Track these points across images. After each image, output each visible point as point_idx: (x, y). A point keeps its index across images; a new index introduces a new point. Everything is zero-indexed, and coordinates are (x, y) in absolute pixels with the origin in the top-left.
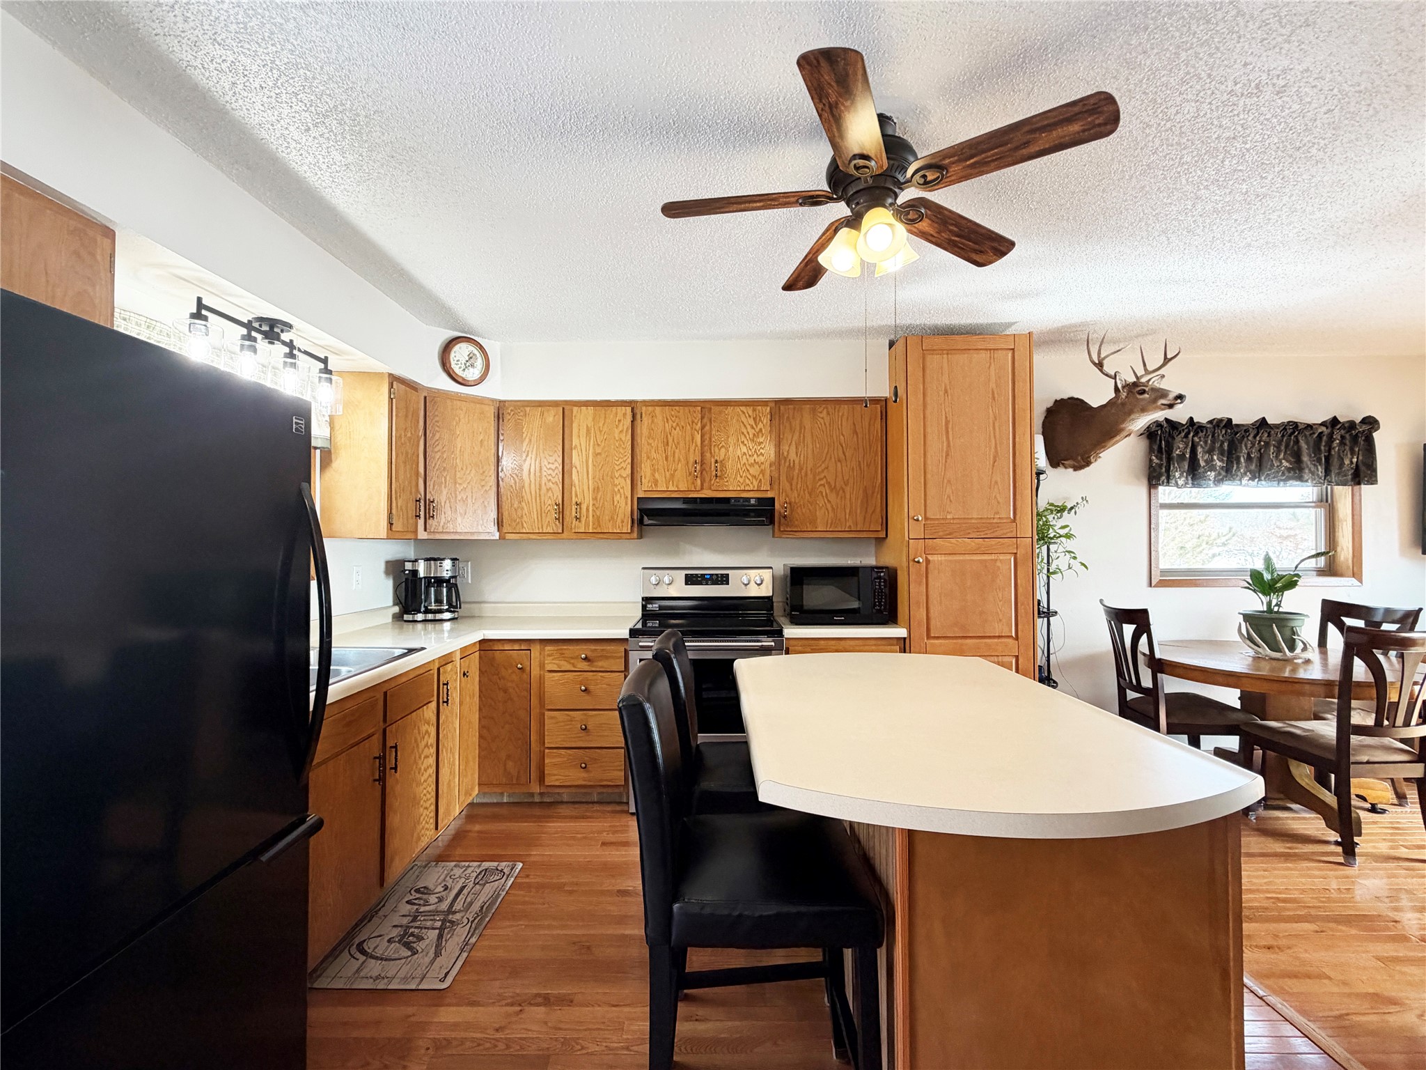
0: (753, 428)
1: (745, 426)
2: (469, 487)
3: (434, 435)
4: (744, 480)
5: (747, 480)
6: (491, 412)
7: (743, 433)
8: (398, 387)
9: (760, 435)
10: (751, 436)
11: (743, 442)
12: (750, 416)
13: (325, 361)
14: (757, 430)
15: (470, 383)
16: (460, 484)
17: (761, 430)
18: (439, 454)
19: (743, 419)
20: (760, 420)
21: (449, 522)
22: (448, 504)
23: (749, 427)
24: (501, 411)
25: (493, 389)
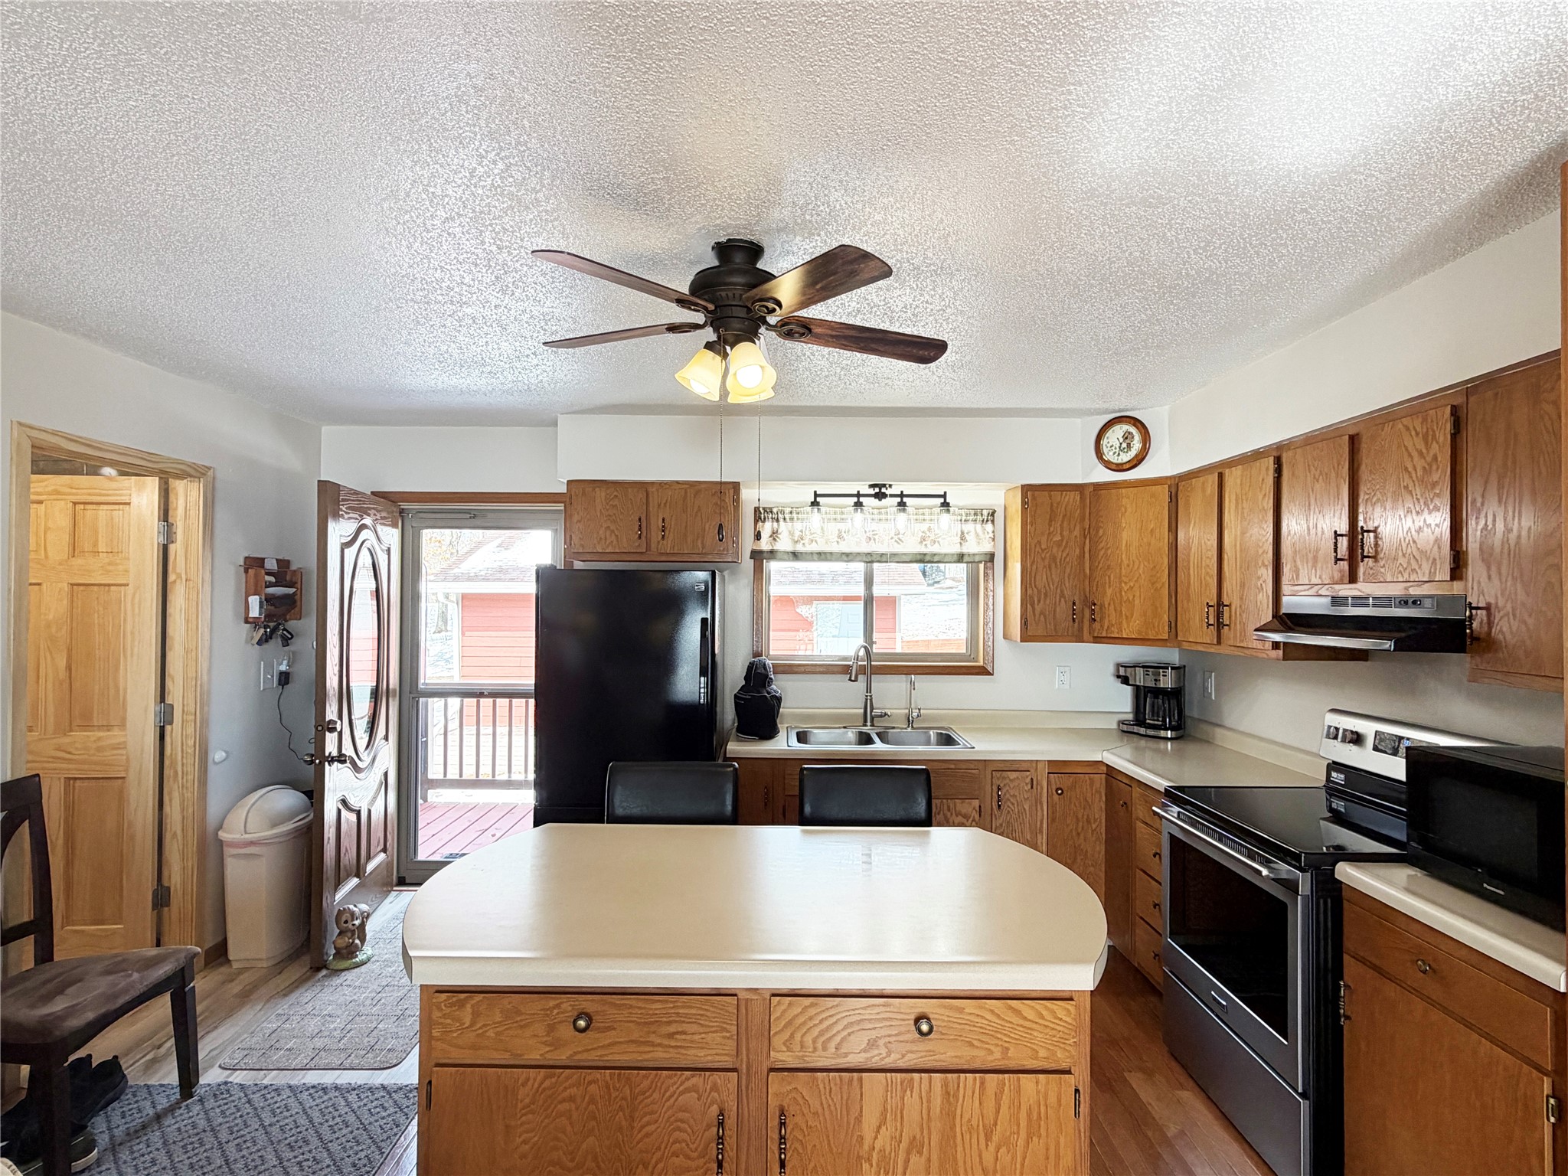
0: (1421, 454)
1: (1410, 455)
2: (1137, 585)
3: (1098, 531)
4: (1409, 563)
5: (1413, 561)
6: (1163, 492)
7: (1406, 469)
8: (1033, 495)
9: (1434, 467)
10: (1420, 473)
11: (1406, 487)
12: (1417, 434)
13: (944, 496)
14: (1429, 459)
15: (1125, 467)
16: (1126, 583)
17: (1435, 458)
18: (1103, 551)
19: (1409, 443)
20: (1434, 436)
21: (1113, 625)
22: (1112, 607)
23: (1415, 454)
24: (1176, 488)
25: (1159, 465)
